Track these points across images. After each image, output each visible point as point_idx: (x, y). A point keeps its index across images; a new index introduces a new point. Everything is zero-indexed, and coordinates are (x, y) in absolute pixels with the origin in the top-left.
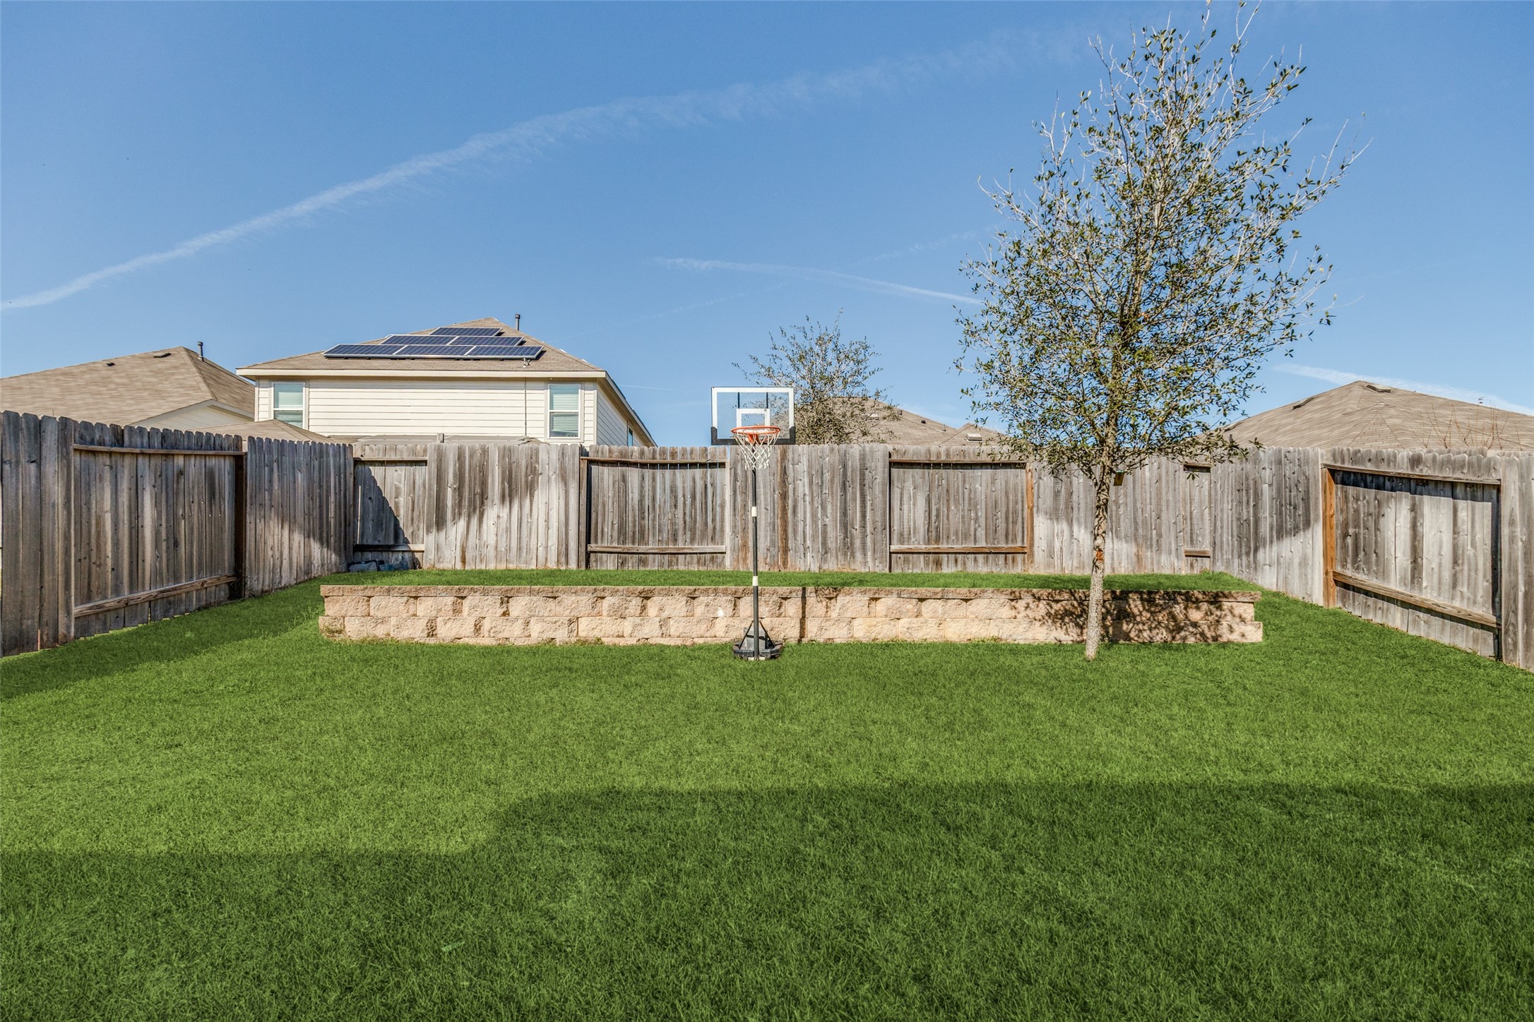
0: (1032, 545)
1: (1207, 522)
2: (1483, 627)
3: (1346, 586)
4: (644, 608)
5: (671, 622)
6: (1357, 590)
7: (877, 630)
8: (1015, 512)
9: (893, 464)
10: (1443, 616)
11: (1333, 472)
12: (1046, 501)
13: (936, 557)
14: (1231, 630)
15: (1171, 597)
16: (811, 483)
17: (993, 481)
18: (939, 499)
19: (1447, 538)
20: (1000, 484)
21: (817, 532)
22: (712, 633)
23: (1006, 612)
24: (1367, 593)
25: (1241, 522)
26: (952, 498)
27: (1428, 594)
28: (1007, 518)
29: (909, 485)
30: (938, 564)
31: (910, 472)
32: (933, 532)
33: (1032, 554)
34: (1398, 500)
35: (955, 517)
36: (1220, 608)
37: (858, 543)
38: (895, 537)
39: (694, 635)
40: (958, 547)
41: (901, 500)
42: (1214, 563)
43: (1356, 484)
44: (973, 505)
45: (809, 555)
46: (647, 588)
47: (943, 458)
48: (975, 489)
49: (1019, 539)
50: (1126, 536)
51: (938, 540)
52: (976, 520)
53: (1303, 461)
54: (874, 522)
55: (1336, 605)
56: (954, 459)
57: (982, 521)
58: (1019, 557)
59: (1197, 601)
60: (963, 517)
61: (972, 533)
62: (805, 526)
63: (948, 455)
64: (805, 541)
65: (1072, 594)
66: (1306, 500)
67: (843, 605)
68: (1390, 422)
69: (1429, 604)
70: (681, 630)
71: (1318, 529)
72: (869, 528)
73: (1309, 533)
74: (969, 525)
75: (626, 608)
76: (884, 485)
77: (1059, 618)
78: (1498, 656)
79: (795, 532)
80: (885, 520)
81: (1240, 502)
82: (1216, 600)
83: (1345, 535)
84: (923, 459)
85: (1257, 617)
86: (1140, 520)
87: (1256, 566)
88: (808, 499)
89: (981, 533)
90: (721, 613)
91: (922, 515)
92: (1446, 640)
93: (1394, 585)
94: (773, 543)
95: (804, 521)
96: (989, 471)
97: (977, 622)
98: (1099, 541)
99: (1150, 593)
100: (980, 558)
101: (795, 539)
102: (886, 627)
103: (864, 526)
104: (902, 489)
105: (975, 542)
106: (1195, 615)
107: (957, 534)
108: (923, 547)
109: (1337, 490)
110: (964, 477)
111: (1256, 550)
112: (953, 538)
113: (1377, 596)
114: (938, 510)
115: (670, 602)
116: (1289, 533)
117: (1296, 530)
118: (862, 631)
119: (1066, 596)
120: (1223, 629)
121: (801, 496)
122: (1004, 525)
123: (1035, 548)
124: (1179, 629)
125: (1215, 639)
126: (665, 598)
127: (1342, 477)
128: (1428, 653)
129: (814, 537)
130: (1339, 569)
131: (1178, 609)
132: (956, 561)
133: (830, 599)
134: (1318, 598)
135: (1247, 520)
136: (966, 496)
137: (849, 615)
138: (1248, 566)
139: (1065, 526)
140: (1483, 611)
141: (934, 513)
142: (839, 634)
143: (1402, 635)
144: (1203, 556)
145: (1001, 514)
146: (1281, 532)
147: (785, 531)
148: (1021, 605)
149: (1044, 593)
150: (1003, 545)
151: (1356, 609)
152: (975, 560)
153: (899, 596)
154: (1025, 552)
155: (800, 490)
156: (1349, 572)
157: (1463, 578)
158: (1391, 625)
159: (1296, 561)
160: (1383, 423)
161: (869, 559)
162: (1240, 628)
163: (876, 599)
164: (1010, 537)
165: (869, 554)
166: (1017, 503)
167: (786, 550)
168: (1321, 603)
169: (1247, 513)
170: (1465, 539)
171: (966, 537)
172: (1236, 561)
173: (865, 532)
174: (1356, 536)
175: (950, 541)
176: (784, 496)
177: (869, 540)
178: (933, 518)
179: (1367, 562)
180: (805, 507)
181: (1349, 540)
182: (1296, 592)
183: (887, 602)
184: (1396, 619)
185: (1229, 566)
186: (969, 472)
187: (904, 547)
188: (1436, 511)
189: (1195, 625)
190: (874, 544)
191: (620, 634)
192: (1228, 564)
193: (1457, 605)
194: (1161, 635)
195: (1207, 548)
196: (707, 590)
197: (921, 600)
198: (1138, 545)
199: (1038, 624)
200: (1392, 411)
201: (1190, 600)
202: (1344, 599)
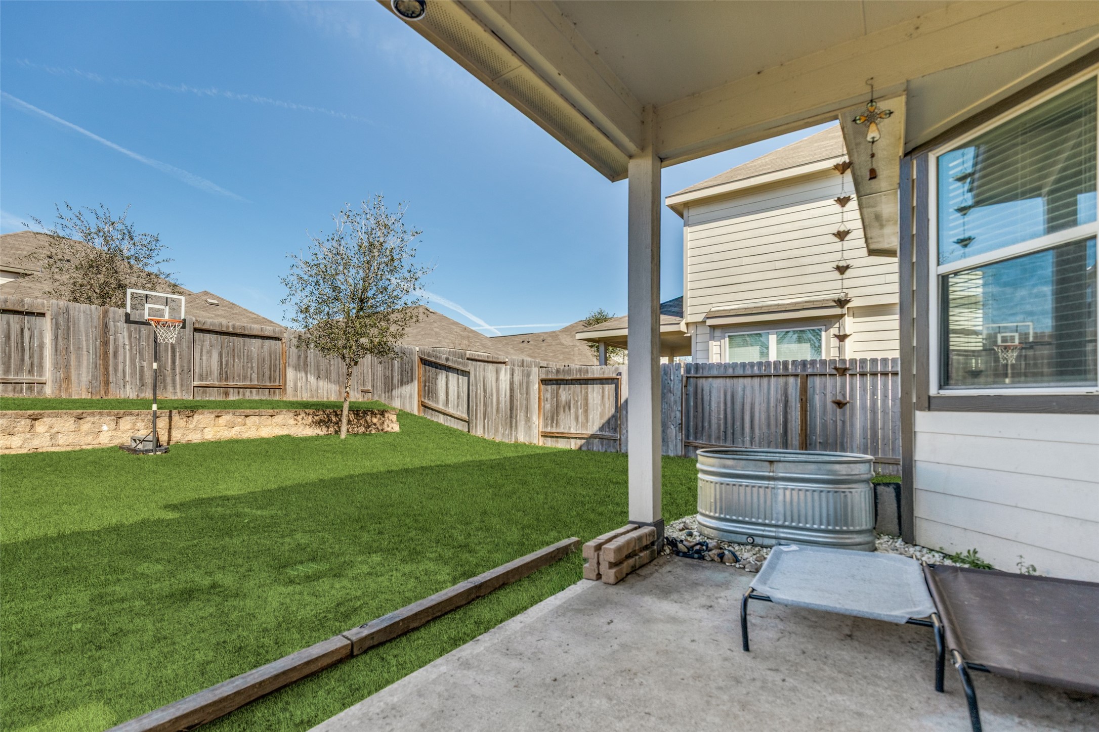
0: (285, 384)
1: (370, 375)
2: (465, 421)
3: (426, 407)
4: (32, 426)
5: (60, 436)
6: (429, 408)
7: (221, 434)
8: (275, 365)
9: (196, 330)
10: (455, 418)
11: (421, 359)
12: (293, 360)
13: (226, 389)
14: (388, 426)
15: (365, 413)
16: (130, 337)
17: (262, 347)
18: (228, 354)
19: (456, 389)
20: (266, 348)
21: (135, 371)
22: (97, 441)
23: (292, 422)
24: (432, 409)
25: (386, 377)
26: (236, 355)
27: (451, 410)
28: (270, 369)
29: (207, 343)
30: (227, 394)
31: (208, 336)
32: (224, 374)
33: (285, 390)
34: (442, 374)
35: (238, 365)
36: (384, 417)
37: (169, 380)
38: (196, 376)
39: (82, 444)
40: (240, 384)
41: (201, 353)
42: (373, 395)
43: (429, 366)
44: (250, 359)
45: (128, 387)
46: (36, 412)
47: (231, 330)
48: (251, 350)
49: (277, 381)
50: (334, 381)
51: (226, 380)
52: (252, 368)
53: (411, 353)
54: (182, 366)
55: (422, 415)
56: (239, 331)
57: (255, 369)
58: (277, 391)
59: (376, 414)
60: (243, 366)
61: (249, 376)
62: (125, 366)
63: (234, 328)
64: (124, 377)
65: (324, 412)
66: (412, 370)
67: (198, 420)
68: (435, 330)
69: (451, 414)
70: (70, 440)
71: (416, 382)
72: (178, 371)
73: (413, 384)
74: (247, 371)
75: (14, 427)
76: (189, 342)
77: (319, 423)
78: (469, 431)
79: (116, 370)
80: (190, 366)
81: (385, 368)
82: (382, 413)
83: (425, 386)
84: (217, 329)
85: (398, 421)
86: (340, 373)
87: (391, 398)
88: (128, 347)
89: (254, 376)
90: (105, 428)
91: (216, 363)
92: (455, 427)
93: (441, 406)
94: (94, 377)
95: (124, 362)
96: (260, 340)
97: (277, 427)
98: (348, 389)
99: (357, 411)
100: (254, 391)
101: (116, 375)
102: (226, 432)
103: (174, 369)
104: (202, 346)
105: (251, 382)
106: (375, 420)
107: (239, 376)
108: (217, 383)
109: (422, 366)
110: (244, 342)
111: (392, 390)
112: (236, 378)
113: (436, 411)
114: (227, 361)
115: (59, 422)
116: (405, 384)
117: (408, 383)
118: (210, 435)
119: (322, 413)
120: (385, 426)
121: (121, 344)
122: (268, 372)
123: (287, 386)
124: (369, 427)
125: (382, 430)
126: (54, 420)
127: (424, 362)
128: (450, 431)
129: (133, 374)
130: (423, 400)
131: (368, 418)
132: (239, 392)
133: (189, 417)
134: (416, 412)
135: (388, 376)
136: (246, 354)
137: (202, 426)
138: (388, 398)
139: (303, 374)
140: (465, 416)
141: (224, 363)
142: (195, 437)
143: (443, 425)
144: (368, 392)
145: (267, 366)
146: (402, 383)
147: (107, 369)
148: (299, 418)
149: (311, 411)
150: (268, 384)
151: (429, 416)
152: (251, 392)
153: (234, 414)
154: (282, 388)
155: (121, 340)
156: (426, 401)
157: (460, 404)
158: (439, 422)
159: (408, 396)
160: (432, 330)
161: (178, 390)
162: (391, 425)
163: (219, 416)
164: (272, 379)
165: (178, 386)
166: (276, 360)
167: (107, 383)
168: (417, 414)
169: (388, 373)
170: (461, 389)
171: (245, 378)
172: (383, 395)
173: (175, 372)
174: (429, 386)
175: (235, 380)
176: (105, 343)
177: (178, 378)
178: (224, 366)
179: (432, 397)
180: (125, 353)
181: (427, 388)
182: (408, 410)
183: (226, 418)
184: (441, 419)
185: (380, 398)
186: (247, 340)
187: (204, 383)
188: (453, 377)
189: (375, 424)
190: (182, 380)
191: (8, 446)
192: (380, 396)
193: (458, 414)
194: (362, 430)
195: (370, 388)
196: (93, 413)
197: (246, 416)
198: (340, 386)
199: (308, 427)
200: (435, 325)
201: (373, 414)
202: (424, 411)
